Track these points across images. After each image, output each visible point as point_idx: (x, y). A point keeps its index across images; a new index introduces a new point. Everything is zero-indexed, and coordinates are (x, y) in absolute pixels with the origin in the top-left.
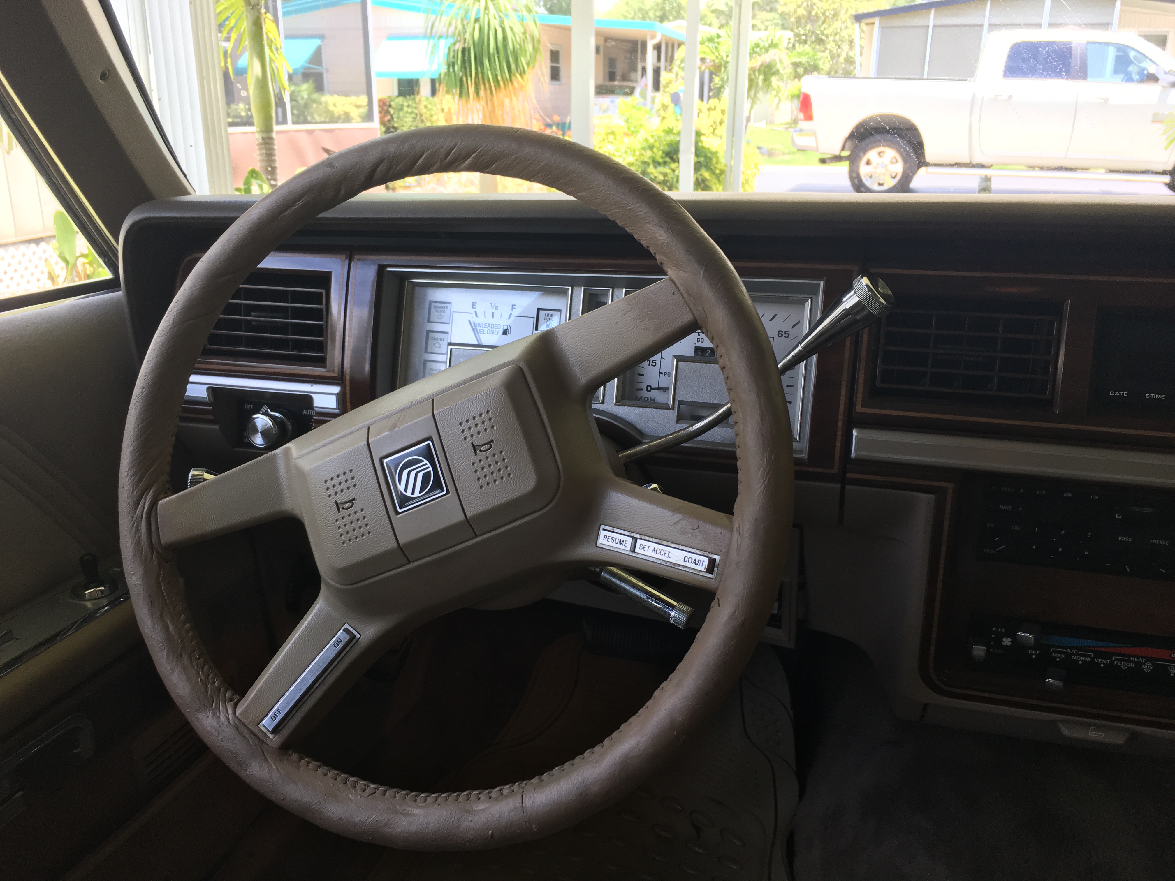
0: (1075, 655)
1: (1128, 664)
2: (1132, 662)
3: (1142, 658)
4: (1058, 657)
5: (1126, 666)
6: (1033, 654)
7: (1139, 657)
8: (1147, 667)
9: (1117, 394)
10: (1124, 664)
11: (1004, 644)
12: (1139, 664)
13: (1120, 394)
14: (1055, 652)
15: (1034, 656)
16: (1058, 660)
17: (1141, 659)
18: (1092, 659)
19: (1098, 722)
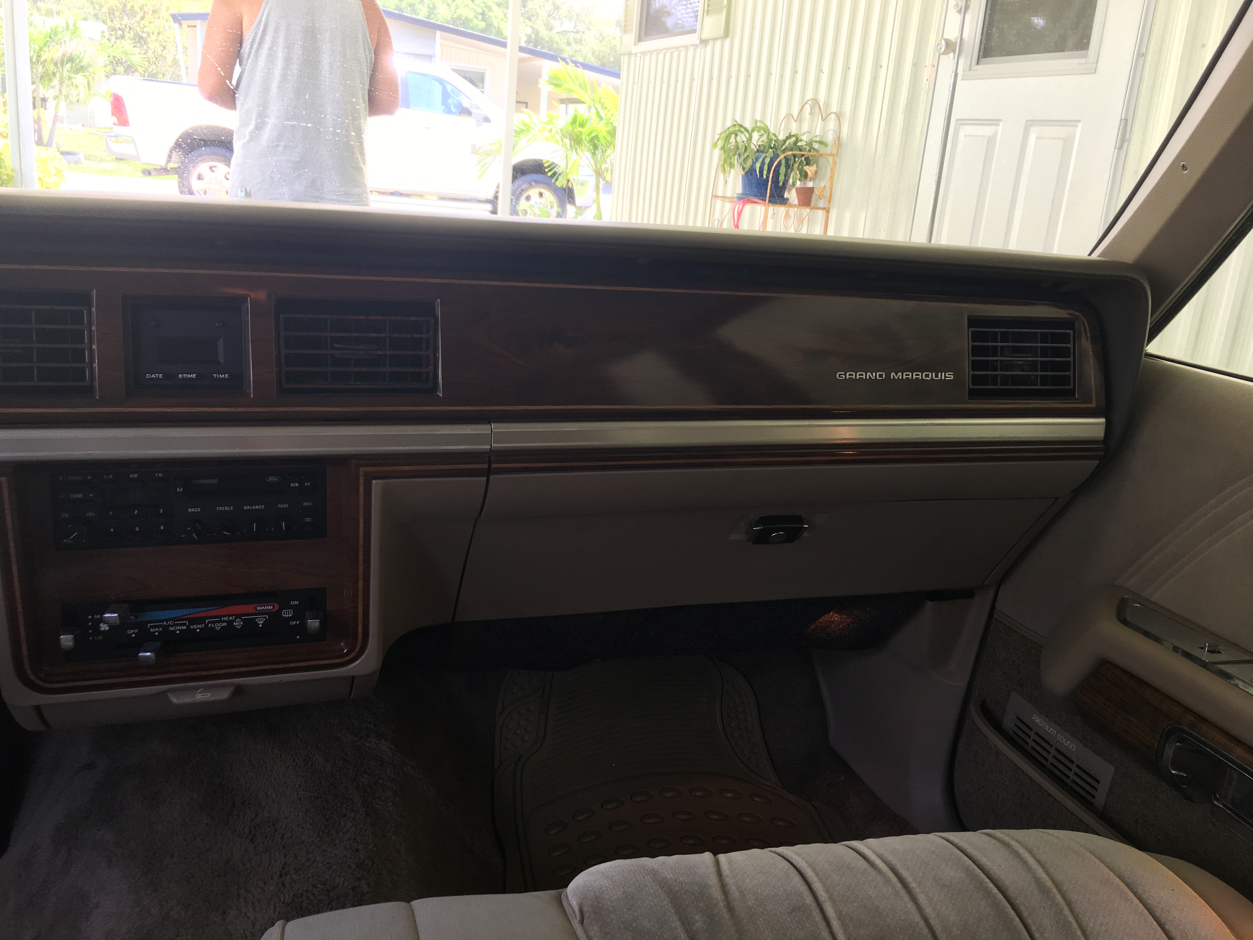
0: (172, 626)
1: (221, 625)
2: (224, 621)
3: (232, 616)
4: (157, 632)
5: (219, 626)
6: (132, 634)
7: (229, 616)
8: (238, 624)
9: (153, 376)
10: (217, 625)
11: (102, 629)
12: (230, 623)
13: (156, 376)
14: (151, 627)
15: (133, 635)
16: (157, 634)
17: (231, 618)
18: (188, 627)
19: (204, 683)
